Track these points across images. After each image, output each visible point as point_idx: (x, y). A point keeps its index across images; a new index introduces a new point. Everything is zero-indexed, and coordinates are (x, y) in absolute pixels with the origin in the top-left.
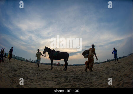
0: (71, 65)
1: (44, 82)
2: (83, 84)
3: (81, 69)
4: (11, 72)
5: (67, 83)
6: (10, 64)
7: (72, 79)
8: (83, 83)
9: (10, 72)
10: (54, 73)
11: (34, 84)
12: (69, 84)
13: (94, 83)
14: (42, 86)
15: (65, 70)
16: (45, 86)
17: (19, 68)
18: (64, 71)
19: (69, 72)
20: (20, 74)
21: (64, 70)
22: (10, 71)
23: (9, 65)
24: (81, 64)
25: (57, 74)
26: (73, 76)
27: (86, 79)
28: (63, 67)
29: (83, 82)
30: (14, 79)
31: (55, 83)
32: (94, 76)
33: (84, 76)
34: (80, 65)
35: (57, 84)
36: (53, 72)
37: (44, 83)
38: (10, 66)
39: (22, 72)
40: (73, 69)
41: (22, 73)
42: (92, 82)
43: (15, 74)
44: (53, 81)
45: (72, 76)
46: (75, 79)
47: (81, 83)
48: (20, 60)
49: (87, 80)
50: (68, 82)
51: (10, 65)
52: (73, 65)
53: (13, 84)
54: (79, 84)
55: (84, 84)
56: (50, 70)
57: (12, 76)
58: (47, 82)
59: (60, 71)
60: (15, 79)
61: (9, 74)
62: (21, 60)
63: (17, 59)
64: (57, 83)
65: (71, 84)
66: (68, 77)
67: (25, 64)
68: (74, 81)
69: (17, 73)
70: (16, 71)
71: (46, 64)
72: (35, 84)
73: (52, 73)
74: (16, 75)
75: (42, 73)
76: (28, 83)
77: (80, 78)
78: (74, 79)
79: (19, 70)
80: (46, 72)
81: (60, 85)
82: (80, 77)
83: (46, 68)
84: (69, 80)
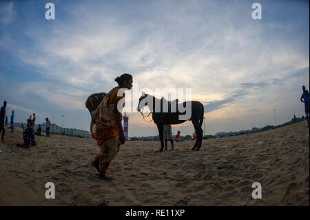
0: (211, 137)
1: (144, 182)
2: (240, 181)
3: (237, 143)
4: (57, 167)
5: (203, 182)
6: (53, 148)
7: (214, 169)
8: (240, 178)
9: (54, 168)
10: (168, 158)
11: (117, 190)
12: (207, 182)
13: (263, 177)
14: (138, 192)
15: (198, 150)
16: (148, 191)
17: (76, 155)
18: (195, 153)
19: (206, 153)
20: (79, 170)
21: (193, 149)
22: (55, 165)
23: (51, 151)
24: (235, 133)
25: (178, 160)
26: (217, 161)
27: (247, 167)
28: (192, 143)
29: (241, 176)
30: (65, 182)
31: (172, 182)
32: (265, 158)
33: (242, 161)
34: (231, 134)
35: (178, 185)
36: (167, 156)
37: (144, 185)
38: (53, 153)
39: (84, 164)
40: (217, 145)
41: (86, 166)
42: (259, 175)
43: (67, 170)
44: (166, 178)
45: (215, 163)
46: (222, 170)
47: (237, 178)
48: (74, 136)
49: (248, 169)
50: (204, 179)
51: (54, 151)
52: (215, 137)
53: (64, 193)
54: (230, 182)
55: (242, 181)
56: (157, 152)
57: (61, 176)
58: (152, 182)
59: (183, 152)
60: (67, 181)
61: (52, 171)
62: (78, 136)
63: (68, 135)
64: (177, 182)
65: (211, 183)
66: (204, 167)
67: (90, 145)
68: (220, 175)
69: (71, 168)
70: (68, 162)
71: (145, 139)
72: (120, 190)
73: (165, 159)
74: (70, 172)
75: (138, 160)
76: (102, 188)
77: (235, 166)
78: (219, 168)
79: (77, 161)
80: (149, 159)
81: (184, 187)
82: (235, 163)
83: (147, 149)
84: (207, 174)
